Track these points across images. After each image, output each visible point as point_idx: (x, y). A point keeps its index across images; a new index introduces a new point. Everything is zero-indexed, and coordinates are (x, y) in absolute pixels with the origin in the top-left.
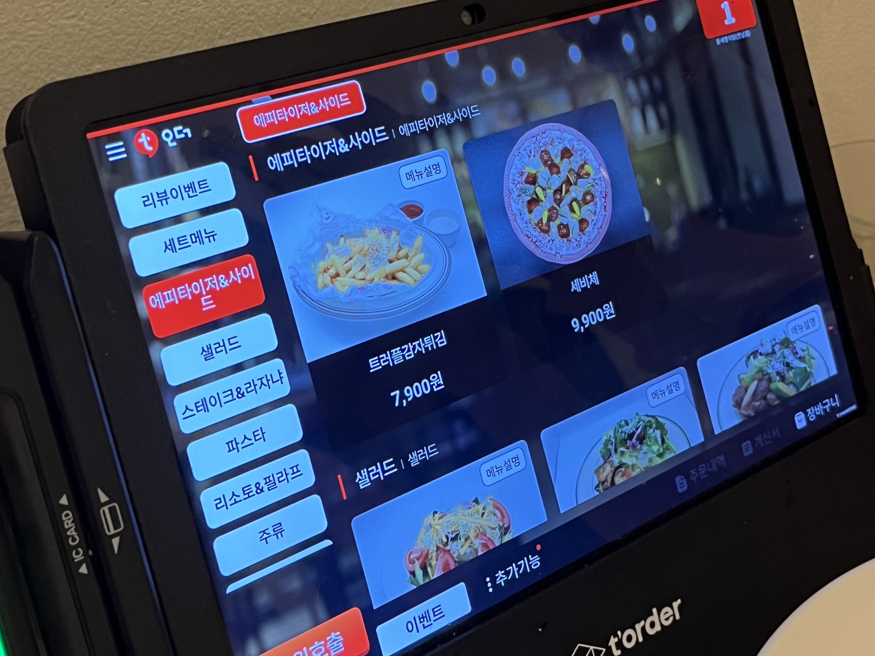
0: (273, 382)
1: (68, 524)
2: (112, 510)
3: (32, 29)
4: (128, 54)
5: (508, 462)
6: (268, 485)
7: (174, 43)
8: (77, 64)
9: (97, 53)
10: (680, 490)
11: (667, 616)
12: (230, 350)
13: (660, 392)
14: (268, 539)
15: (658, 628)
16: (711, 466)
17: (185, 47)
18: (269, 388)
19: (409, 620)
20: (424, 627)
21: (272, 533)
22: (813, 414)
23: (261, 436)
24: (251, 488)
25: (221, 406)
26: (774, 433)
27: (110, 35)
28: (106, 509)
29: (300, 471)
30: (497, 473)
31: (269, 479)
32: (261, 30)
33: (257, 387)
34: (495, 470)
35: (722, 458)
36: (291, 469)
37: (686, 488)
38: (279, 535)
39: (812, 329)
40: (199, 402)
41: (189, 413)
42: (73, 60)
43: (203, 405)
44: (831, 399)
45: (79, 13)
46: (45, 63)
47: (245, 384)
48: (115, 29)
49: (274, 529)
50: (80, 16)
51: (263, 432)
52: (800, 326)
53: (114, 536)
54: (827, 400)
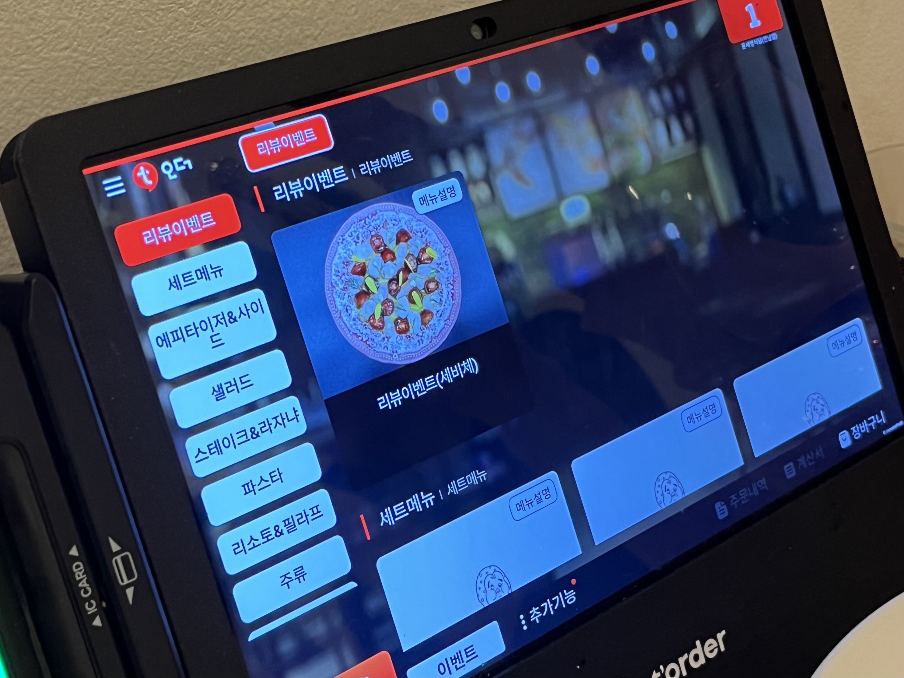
0: (289, 421)
1: (79, 576)
2: (125, 560)
3: (23, 63)
4: (126, 86)
5: (538, 494)
6: (287, 528)
7: (173, 72)
8: (72, 97)
9: (93, 85)
10: (721, 517)
11: (711, 648)
12: (242, 389)
13: (696, 415)
14: (289, 583)
15: (702, 661)
16: (752, 491)
17: (184, 76)
18: (285, 426)
19: (440, 662)
20: (457, 669)
21: (294, 577)
22: (857, 432)
23: (278, 477)
24: (269, 532)
25: (235, 448)
26: (818, 454)
27: (105, 65)
28: (118, 558)
29: (320, 512)
30: (527, 507)
31: (289, 522)
32: (263, 54)
33: (272, 427)
34: (525, 503)
35: (763, 481)
36: (311, 510)
37: (726, 514)
38: (301, 579)
39: (853, 344)
40: (212, 444)
41: (201, 456)
42: (68, 93)
43: (216, 447)
44: (876, 416)
45: (72, 44)
46: (38, 98)
47: (260, 424)
48: (110, 60)
49: (295, 573)
50: (73, 47)
51: (280, 473)
52: (842, 341)
53: (128, 586)
54: (873, 417)
